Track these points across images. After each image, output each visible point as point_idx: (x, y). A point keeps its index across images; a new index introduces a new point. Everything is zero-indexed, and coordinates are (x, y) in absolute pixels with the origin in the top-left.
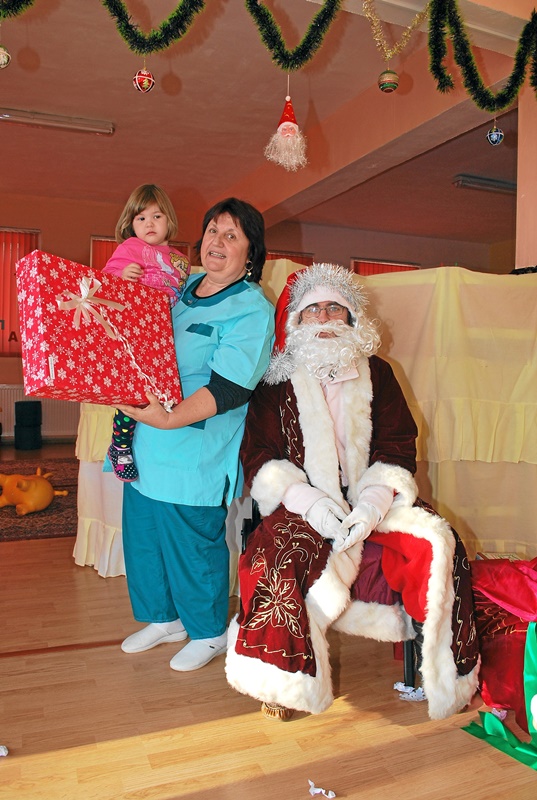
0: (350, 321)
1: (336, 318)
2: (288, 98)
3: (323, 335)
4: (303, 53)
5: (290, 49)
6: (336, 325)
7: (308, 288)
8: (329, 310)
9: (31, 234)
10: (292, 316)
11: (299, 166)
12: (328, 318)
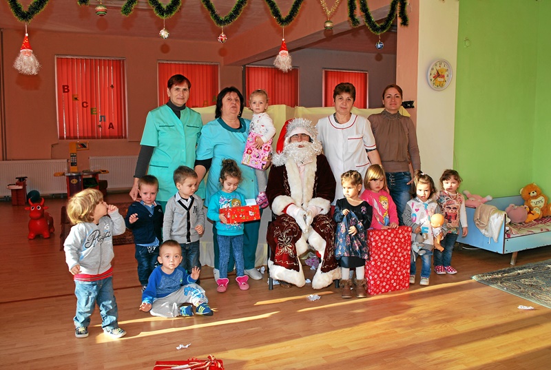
0: (310, 140)
1: (305, 139)
2: (283, 40)
3: (300, 146)
4: (289, 18)
5: (284, 17)
6: (305, 143)
7: (294, 128)
8: (301, 137)
9: (120, 61)
10: (287, 139)
11: (289, 70)
12: (301, 140)
